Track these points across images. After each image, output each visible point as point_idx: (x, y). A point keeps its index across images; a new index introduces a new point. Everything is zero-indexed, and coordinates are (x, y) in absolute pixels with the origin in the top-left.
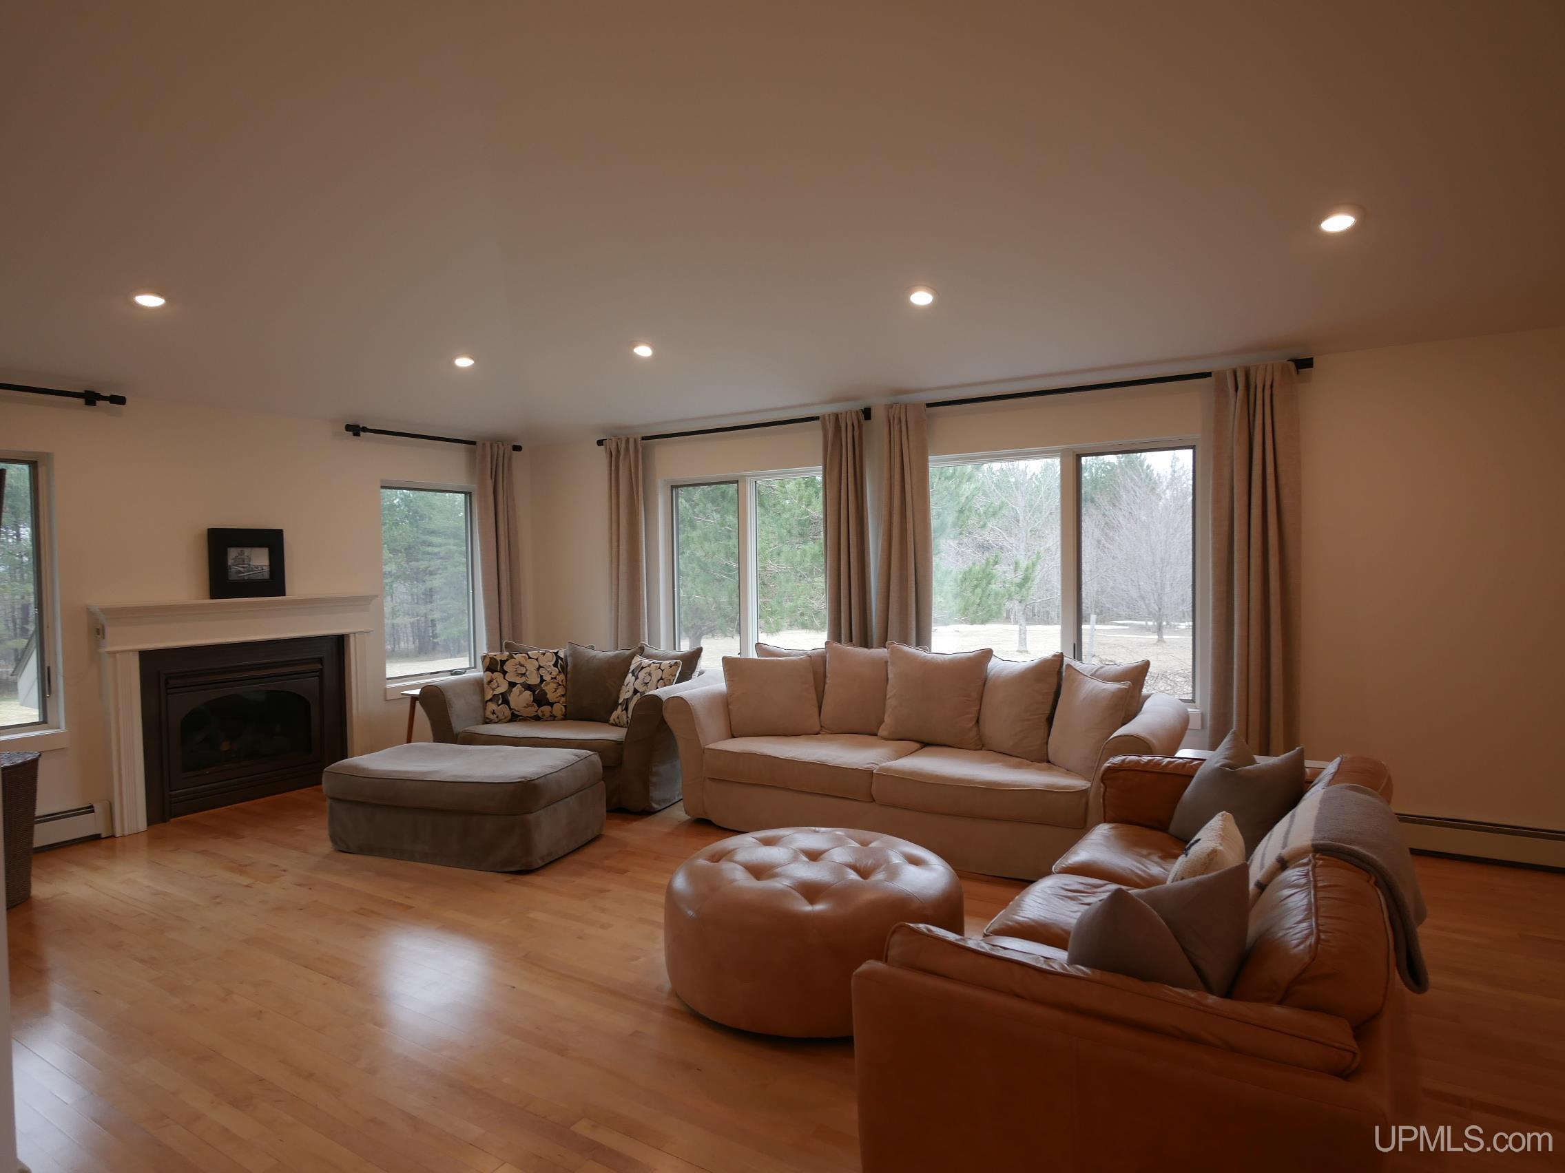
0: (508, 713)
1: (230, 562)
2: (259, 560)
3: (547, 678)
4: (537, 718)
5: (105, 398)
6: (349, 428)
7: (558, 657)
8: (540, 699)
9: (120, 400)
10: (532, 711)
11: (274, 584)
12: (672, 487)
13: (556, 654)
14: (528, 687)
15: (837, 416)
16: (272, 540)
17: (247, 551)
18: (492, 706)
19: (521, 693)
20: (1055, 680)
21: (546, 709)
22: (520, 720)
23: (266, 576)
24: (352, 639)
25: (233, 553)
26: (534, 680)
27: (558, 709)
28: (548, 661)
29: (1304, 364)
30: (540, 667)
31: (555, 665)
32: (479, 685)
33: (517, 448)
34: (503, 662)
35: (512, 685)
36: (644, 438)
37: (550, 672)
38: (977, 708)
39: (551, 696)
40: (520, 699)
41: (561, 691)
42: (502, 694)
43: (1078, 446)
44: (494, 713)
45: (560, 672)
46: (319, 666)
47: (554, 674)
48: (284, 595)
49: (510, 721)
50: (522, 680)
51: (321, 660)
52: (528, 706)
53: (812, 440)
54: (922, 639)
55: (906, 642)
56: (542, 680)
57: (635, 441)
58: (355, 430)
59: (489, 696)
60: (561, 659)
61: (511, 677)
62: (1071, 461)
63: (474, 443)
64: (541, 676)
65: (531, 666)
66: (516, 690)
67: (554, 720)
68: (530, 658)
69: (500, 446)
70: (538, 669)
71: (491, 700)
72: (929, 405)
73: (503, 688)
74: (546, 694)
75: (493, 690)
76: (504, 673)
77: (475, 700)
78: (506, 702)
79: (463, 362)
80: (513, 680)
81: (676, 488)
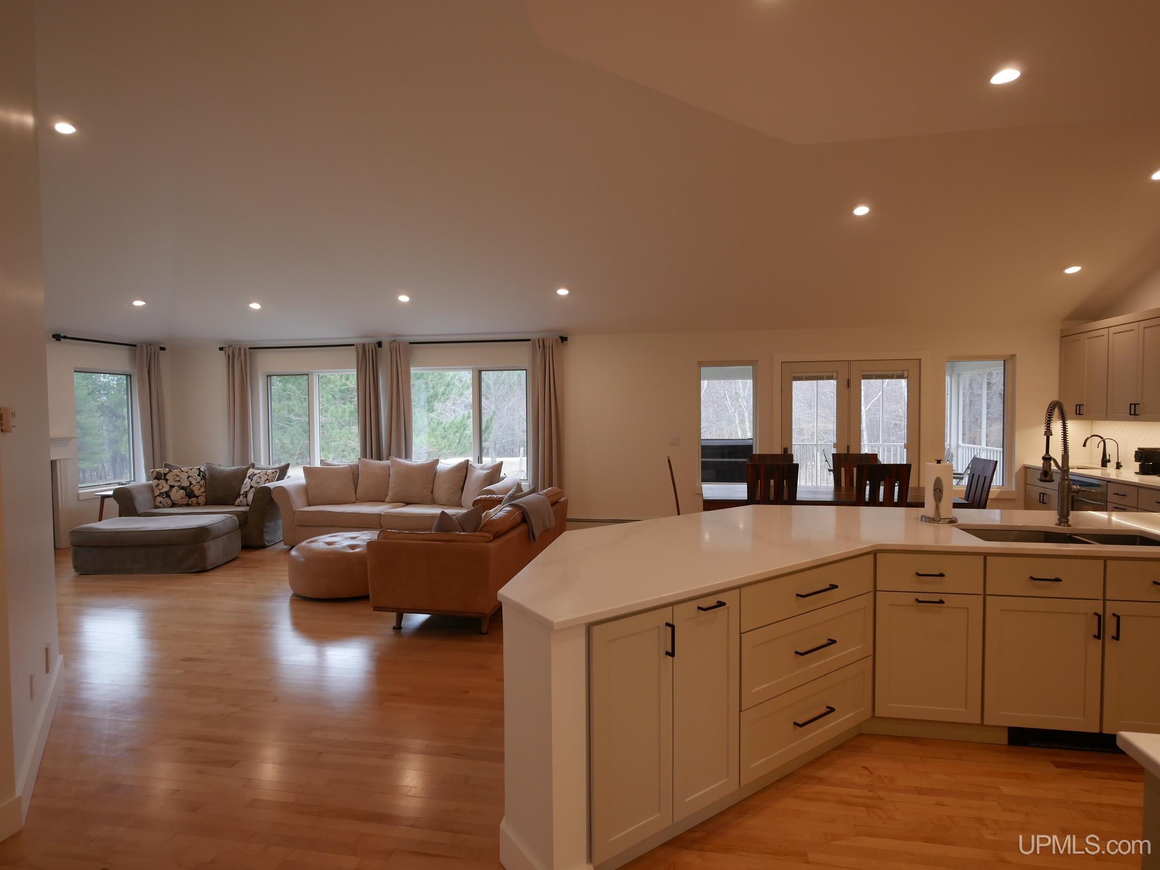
0: (170, 503)
3: (194, 482)
4: (188, 505)
6: (54, 336)
7: (200, 471)
8: (190, 494)
10: (185, 501)
12: (268, 376)
13: (199, 469)
14: (182, 488)
15: (364, 345)
18: (159, 499)
19: (177, 491)
20: (465, 471)
21: (194, 500)
22: (177, 506)
24: (58, 463)
26: (186, 484)
27: (202, 499)
28: (194, 473)
29: (564, 339)
30: (189, 476)
31: (199, 475)
32: (151, 488)
33: (163, 349)
34: (165, 475)
35: (172, 487)
36: (250, 348)
37: (196, 479)
38: (432, 486)
39: (197, 493)
40: (177, 495)
41: (203, 489)
42: (166, 492)
43: (480, 367)
44: (161, 503)
45: (201, 479)
47: (198, 480)
49: (171, 507)
50: (179, 484)
52: (182, 498)
53: (351, 355)
54: (408, 456)
55: (400, 457)
56: (191, 484)
57: (245, 350)
58: (58, 337)
59: (157, 493)
60: (202, 472)
61: (171, 482)
62: (476, 373)
63: (135, 346)
64: (190, 482)
65: (184, 476)
66: (174, 490)
67: (199, 505)
68: (182, 471)
69: (153, 348)
70: (188, 478)
71: (158, 495)
72: (410, 343)
73: (166, 488)
74: (194, 491)
75: (160, 490)
76: (167, 480)
77: (149, 495)
78: (168, 496)
79: (138, 303)
80: (172, 484)
81: (269, 376)
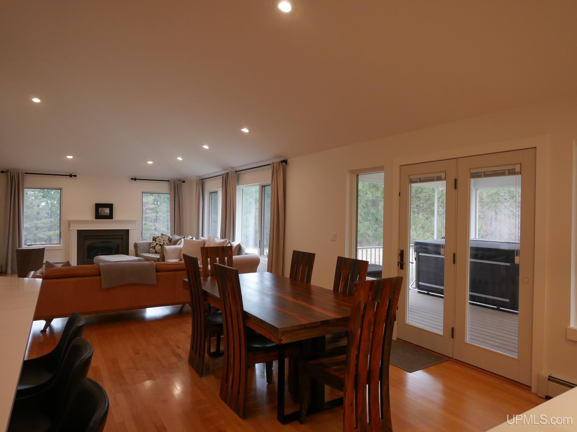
0: (155, 251)
1: (99, 211)
2: (107, 211)
5: (73, 176)
6: (132, 179)
7: (169, 238)
9: (75, 176)
11: (110, 216)
14: (160, 245)
16: (110, 206)
17: (104, 209)
18: (151, 249)
19: (158, 246)
22: (158, 253)
23: (109, 215)
24: (130, 231)
25: (100, 209)
26: (162, 243)
29: (285, 162)
30: (164, 240)
31: (168, 240)
32: (150, 244)
33: (184, 182)
34: (156, 238)
35: (157, 244)
36: (201, 180)
40: (158, 248)
42: (154, 246)
43: (264, 183)
44: (151, 251)
45: (169, 242)
46: (122, 237)
47: (167, 242)
48: (112, 219)
49: (155, 253)
50: (160, 243)
51: (122, 235)
52: (160, 250)
53: (221, 183)
56: (164, 244)
58: (135, 179)
59: (151, 247)
60: (170, 239)
61: (157, 242)
63: (169, 181)
64: (164, 243)
65: (162, 240)
66: (157, 245)
68: (162, 238)
69: (177, 181)
70: (164, 241)
71: (151, 248)
72: (236, 172)
75: (152, 245)
76: (156, 241)
77: (146, 247)
78: (154, 248)
79: (150, 163)
80: (157, 243)
81: (211, 193)
